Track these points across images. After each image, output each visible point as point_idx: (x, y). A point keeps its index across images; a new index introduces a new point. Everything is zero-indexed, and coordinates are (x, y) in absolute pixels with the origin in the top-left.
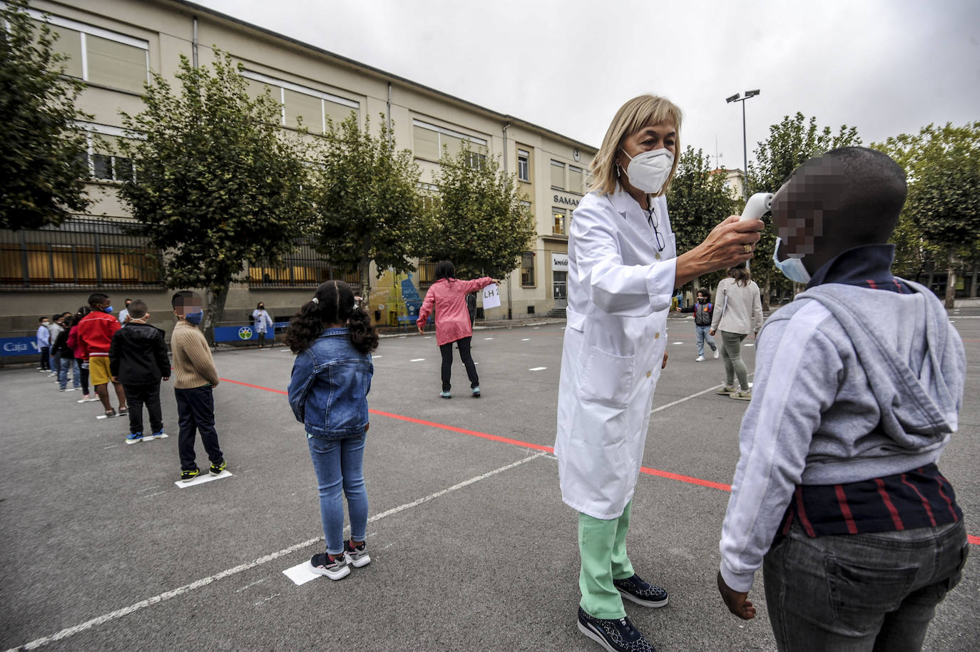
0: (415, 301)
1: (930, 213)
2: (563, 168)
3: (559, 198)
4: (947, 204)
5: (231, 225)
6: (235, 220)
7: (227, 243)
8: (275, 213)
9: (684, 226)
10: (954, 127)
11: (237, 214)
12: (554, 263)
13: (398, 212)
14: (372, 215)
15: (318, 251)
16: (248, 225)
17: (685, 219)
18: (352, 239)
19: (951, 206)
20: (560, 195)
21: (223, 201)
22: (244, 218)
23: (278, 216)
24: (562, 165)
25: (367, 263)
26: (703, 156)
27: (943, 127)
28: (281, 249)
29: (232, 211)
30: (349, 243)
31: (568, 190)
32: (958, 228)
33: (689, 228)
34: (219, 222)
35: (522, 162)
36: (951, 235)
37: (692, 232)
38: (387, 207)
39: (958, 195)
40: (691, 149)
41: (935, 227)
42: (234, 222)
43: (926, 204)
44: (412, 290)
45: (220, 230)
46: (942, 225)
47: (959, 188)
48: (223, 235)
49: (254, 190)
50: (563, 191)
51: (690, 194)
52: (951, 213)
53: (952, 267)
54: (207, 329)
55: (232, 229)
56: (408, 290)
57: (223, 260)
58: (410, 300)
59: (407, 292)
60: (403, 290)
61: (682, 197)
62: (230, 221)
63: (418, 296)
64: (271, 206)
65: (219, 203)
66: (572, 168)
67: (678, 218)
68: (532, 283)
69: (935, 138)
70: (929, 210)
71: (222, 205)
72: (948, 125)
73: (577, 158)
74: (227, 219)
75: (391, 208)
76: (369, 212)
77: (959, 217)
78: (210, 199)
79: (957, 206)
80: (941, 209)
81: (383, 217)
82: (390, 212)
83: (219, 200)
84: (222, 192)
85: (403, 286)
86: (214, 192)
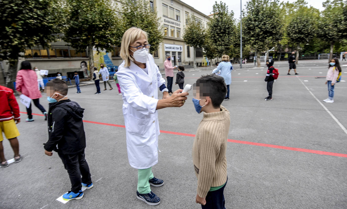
0: (110, 65)
1: (294, 32)
2: (167, 7)
3: (166, 20)
4: (299, 29)
5: (20, 24)
6: (22, 22)
7: (18, 35)
8: (45, 19)
9: (219, 34)
10: (290, 3)
11: (23, 18)
12: (165, 48)
13: (108, 22)
14: (96, 23)
15: (66, 41)
16: (30, 25)
17: (220, 31)
18: (85, 35)
19: (300, 29)
20: (167, 19)
21: (13, 10)
22: (28, 21)
23: (47, 21)
24: (166, 6)
25: (92, 47)
26: (226, 6)
27: (286, 3)
28: (49, 40)
29: (20, 17)
30: (84, 37)
31: (169, 17)
32: (301, 37)
33: (221, 35)
34: (11, 23)
35: (151, 3)
36: (299, 39)
37: (222, 36)
38: (103, 19)
39: (303, 26)
40: (222, 2)
41: (295, 37)
42: (21, 23)
43: (293, 29)
44: (109, 60)
45: (13, 28)
46: (297, 36)
47: (303, 23)
48: (15, 30)
49: (33, 5)
50: (167, 17)
51: (222, 21)
52: (300, 32)
53: (298, 50)
54: (8, 83)
55: (20, 27)
56: (107, 60)
57: (16, 45)
58: (108, 64)
59: (106, 61)
60: (105, 60)
61: (218, 22)
62: (19, 22)
63: (112, 63)
64: (42, 15)
65: (10, 11)
66: (170, 8)
67: (217, 31)
68: (157, 56)
69: (284, 6)
70: (293, 31)
71: (13, 12)
72: (288, 2)
73: (172, 4)
74: (17, 21)
75: (105, 20)
76: (94, 21)
77: (302, 33)
78: (3, 8)
79: (302, 30)
80: (297, 31)
81: (101, 24)
82: (105, 22)
83: (10, 10)
84: (12, 5)
85: (104, 58)
86: (7, 4)
